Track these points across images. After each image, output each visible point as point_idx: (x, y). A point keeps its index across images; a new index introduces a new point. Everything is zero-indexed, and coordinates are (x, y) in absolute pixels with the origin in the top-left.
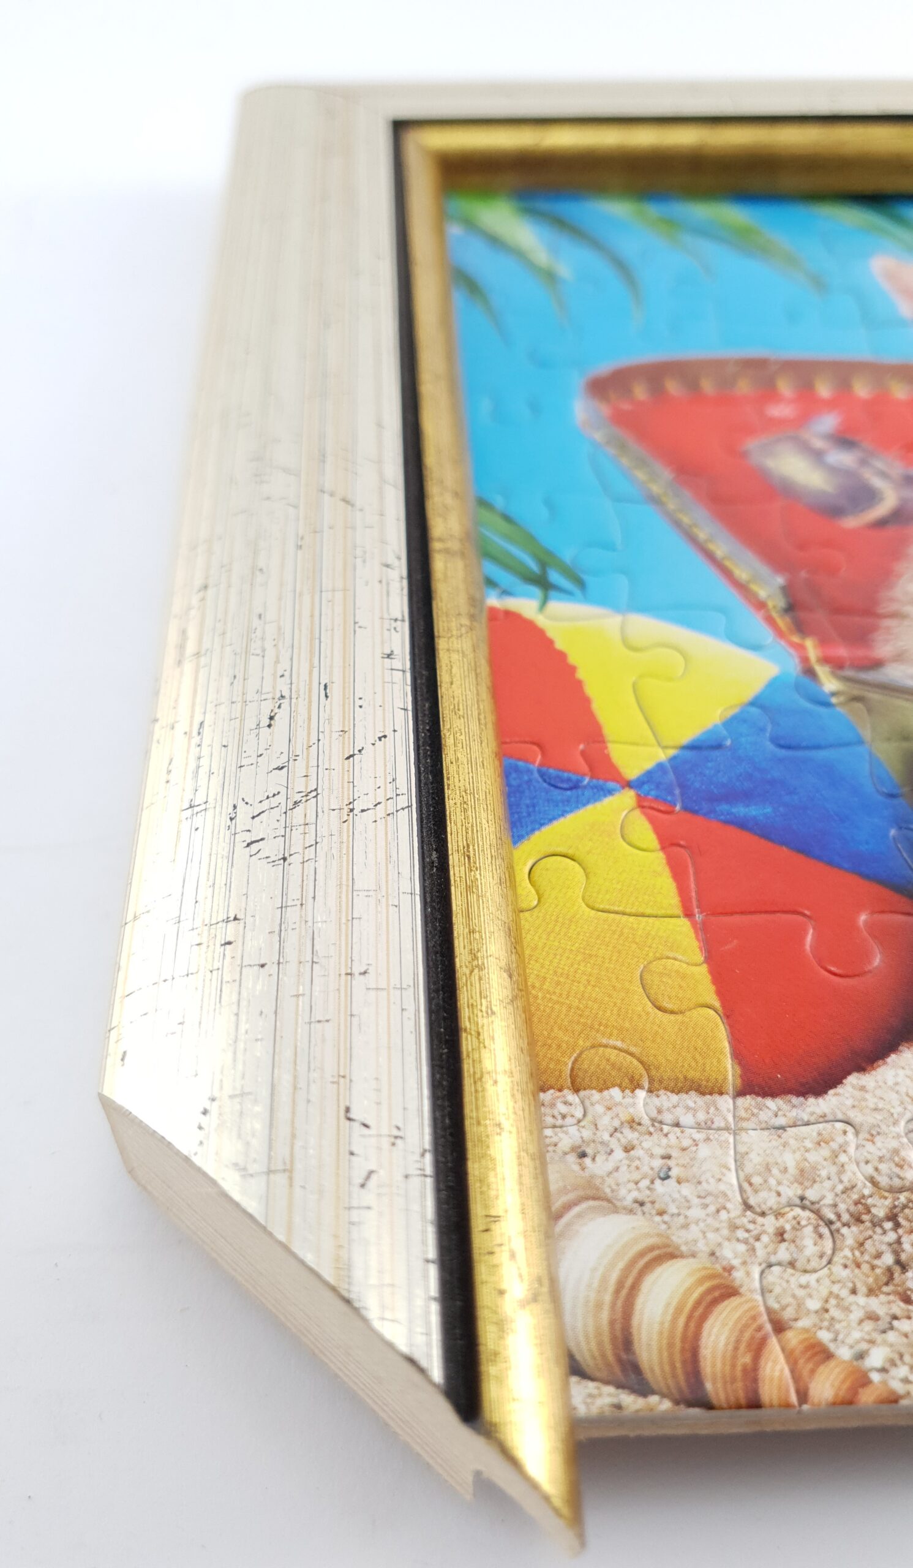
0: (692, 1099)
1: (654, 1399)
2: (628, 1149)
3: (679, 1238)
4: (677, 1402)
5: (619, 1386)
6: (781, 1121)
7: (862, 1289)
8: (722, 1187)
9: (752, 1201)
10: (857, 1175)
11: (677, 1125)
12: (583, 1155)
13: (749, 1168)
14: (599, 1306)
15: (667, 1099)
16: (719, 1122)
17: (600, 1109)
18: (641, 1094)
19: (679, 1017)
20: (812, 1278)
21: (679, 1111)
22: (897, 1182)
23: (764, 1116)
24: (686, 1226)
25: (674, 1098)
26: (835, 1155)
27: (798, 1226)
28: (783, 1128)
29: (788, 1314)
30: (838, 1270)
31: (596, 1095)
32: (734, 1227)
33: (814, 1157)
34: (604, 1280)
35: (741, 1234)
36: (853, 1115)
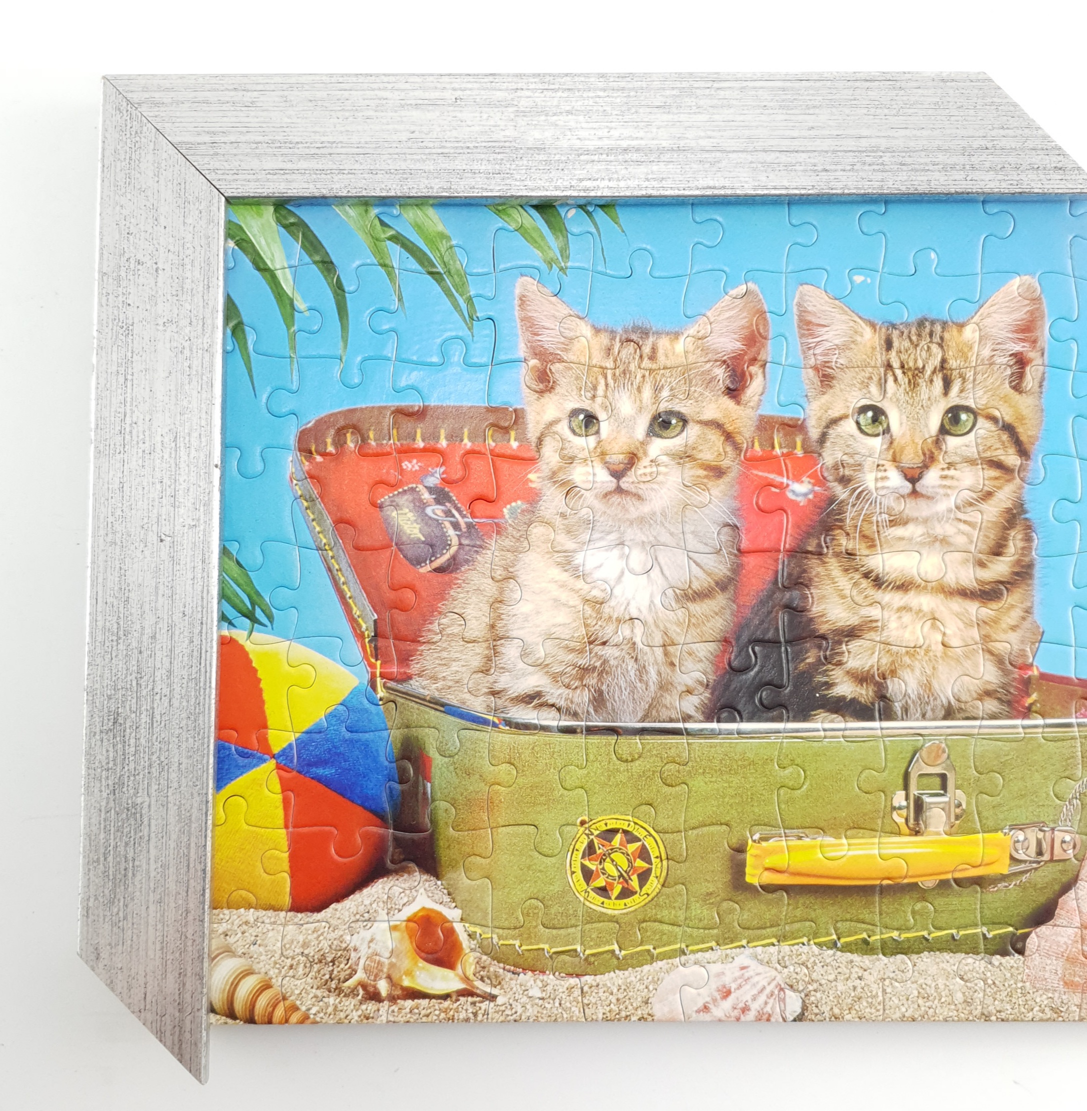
0: (270, 913)
1: (238, 1021)
2: (243, 933)
3: (256, 967)
4: (245, 1022)
5: (227, 1016)
6: (302, 922)
7: (315, 987)
8: (275, 948)
9: (285, 953)
10: (325, 945)
11: (263, 922)
12: (227, 935)
13: (285, 941)
14: (224, 990)
15: (261, 913)
16: (279, 922)
17: (235, 917)
18: (252, 910)
19: (273, 877)
20: (298, 982)
21: (265, 918)
22: (338, 948)
23: (296, 920)
24: (258, 963)
25: (264, 912)
26: (319, 936)
27: (298, 963)
28: (302, 925)
29: (288, 995)
30: (309, 980)
31: (235, 911)
32: (276, 963)
33: (309, 937)
34: (227, 981)
35: (278, 966)
36: (329, 920)
